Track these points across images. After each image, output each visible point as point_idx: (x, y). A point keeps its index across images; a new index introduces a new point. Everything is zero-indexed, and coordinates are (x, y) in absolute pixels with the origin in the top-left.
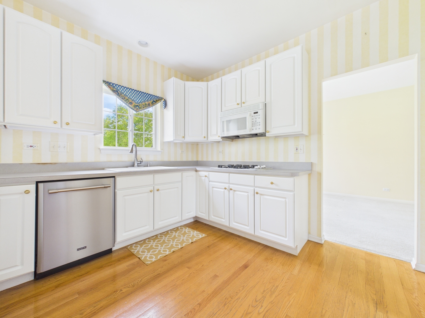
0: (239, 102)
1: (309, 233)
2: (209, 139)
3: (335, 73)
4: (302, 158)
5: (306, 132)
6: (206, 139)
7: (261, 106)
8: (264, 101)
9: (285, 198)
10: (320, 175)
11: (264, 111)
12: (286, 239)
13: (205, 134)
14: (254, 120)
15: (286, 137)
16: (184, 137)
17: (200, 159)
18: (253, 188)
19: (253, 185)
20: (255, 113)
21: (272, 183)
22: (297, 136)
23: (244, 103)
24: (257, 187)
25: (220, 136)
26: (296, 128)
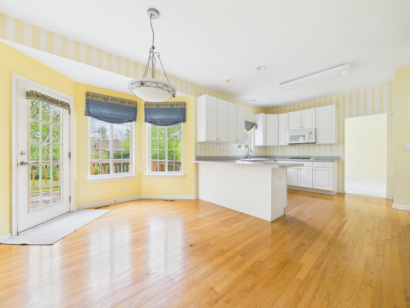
0: (300, 126)
1: (338, 189)
2: (279, 144)
3: (351, 116)
4: (334, 154)
5: (337, 143)
6: (278, 144)
7: (314, 130)
8: (315, 127)
9: (329, 171)
10: (344, 162)
11: (315, 132)
12: (330, 188)
13: (277, 142)
14: (310, 136)
15: (325, 145)
16: (266, 143)
17: (268, 155)
18: (312, 168)
19: (312, 166)
20: (310, 133)
21: (322, 165)
22: (331, 145)
23: (303, 127)
24: (314, 167)
25: (288, 143)
26: (333, 141)
